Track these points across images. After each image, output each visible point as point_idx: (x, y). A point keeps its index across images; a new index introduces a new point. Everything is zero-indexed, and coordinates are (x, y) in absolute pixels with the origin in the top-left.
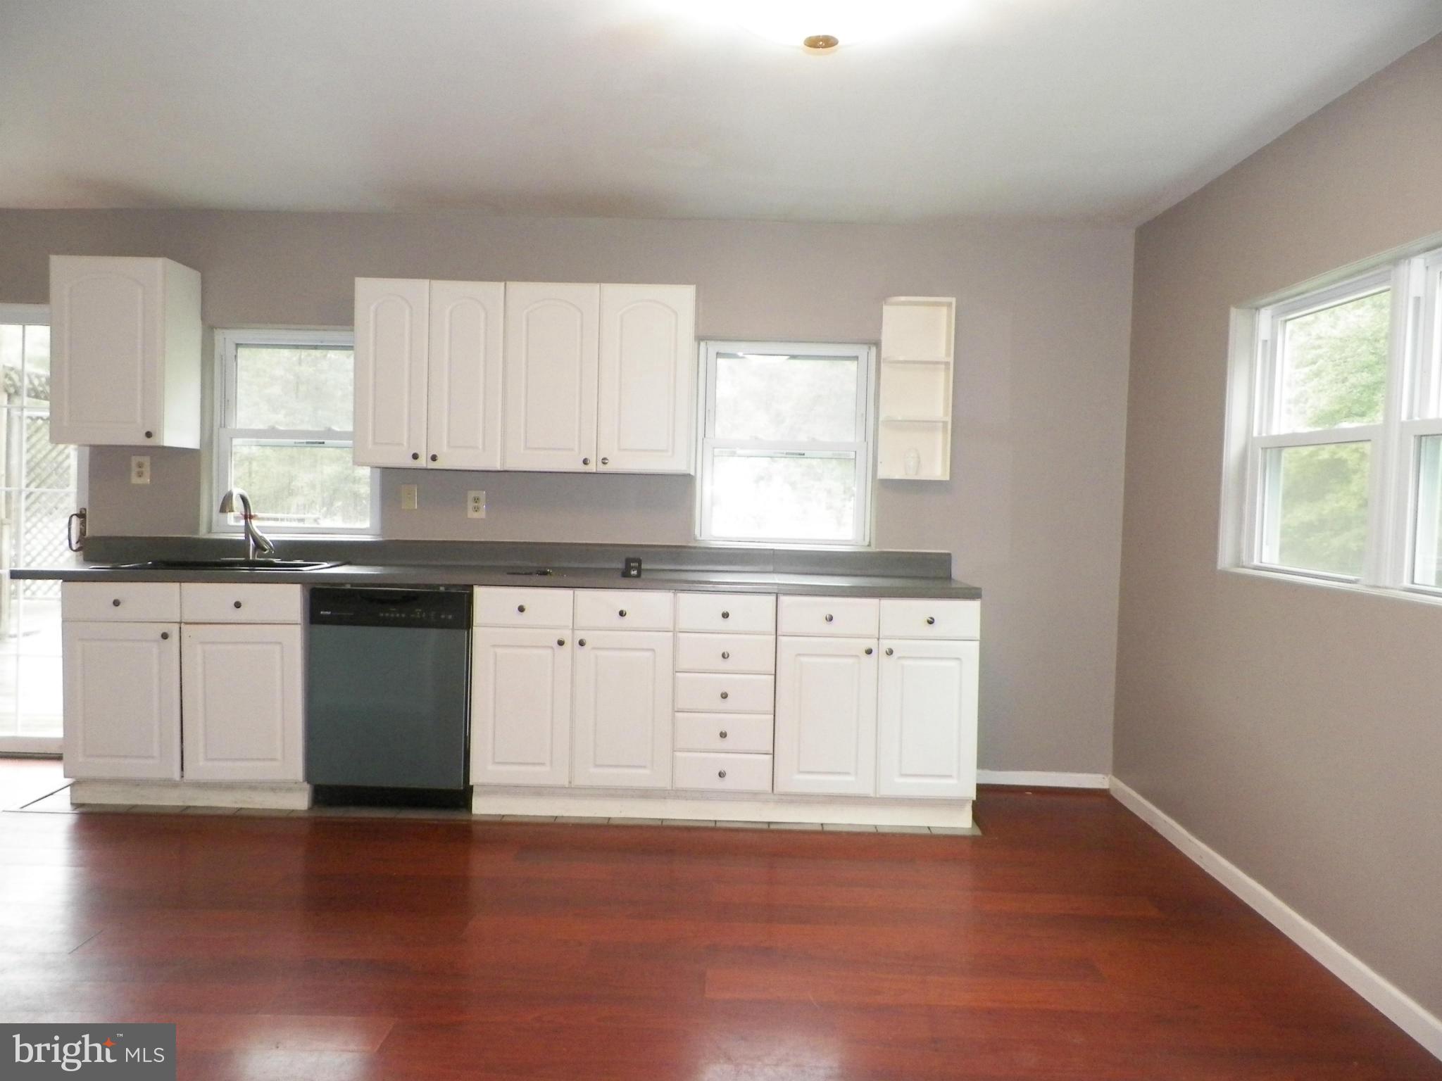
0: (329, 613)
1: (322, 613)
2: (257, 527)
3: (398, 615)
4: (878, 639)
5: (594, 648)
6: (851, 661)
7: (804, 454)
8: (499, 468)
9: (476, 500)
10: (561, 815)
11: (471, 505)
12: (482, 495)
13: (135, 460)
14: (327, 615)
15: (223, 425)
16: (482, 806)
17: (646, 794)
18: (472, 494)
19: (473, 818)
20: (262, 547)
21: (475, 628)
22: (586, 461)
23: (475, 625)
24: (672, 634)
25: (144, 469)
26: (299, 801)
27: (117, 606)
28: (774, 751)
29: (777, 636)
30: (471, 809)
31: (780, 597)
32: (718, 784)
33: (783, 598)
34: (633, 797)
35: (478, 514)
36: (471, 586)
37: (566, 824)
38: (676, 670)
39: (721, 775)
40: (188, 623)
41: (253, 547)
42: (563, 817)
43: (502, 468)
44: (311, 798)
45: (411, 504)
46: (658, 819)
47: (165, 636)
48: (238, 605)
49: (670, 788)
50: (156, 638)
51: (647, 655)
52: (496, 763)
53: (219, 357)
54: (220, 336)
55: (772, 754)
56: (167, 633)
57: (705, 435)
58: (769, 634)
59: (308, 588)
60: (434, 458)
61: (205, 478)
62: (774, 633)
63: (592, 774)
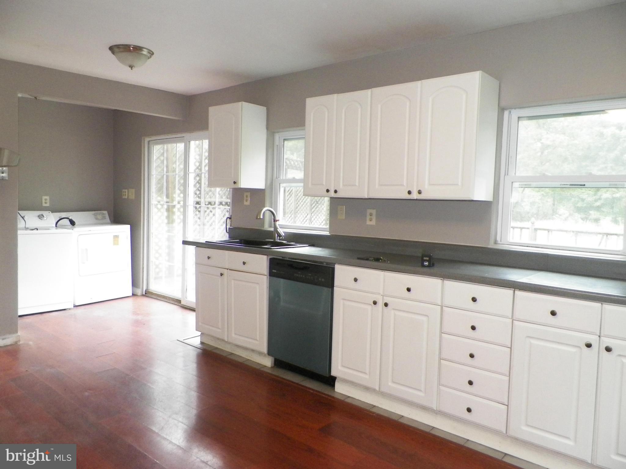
0: (275, 271)
1: (273, 271)
2: (278, 225)
3: (301, 276)
4: (599, 337)
5: (394, 309)
6: (573, 350)
7: (584, 186)
8: (366, 197)
9: (371, 215)
10: (377, 406)
11: (368, 217)
12: (374, 212)
13: (245, 194)
14: (275, 272)
15: (278, 177)
16: (340, 389)
18: (369, 211)
19: (336, 396)
20: (279, 235)
21: (335, 288)
22: (409, 192)
23: (335, 286)
24: (440, 307)
25: (248, 198)
26: (267, 362)
27: (209, 259)
28: (508, 404)
29: (513, 320)
30: (335, 389)
31: (516, 292)
32: (467, 415)
33: (518, 293)
34: (417, 407)
35: (372, 222)
36: (335, 264)
37: (374, 413)
38: (442, 332)
39: (469, 410)
40: (230, 270)
41: (276, 235)
42: (378, 407)
43: (368, 197)
44: (273, 362)
45: (342, 216)
46: (433, 427)
47: (222, 275)
48: (244, 263)
49: (436, 409)
50: (220, 275)
51: (425, 319)
52: (343, 366)
53: (276, 146)
54: (277, 136)
55: (506, 405)
56: (222, 273)
57: (507, 173)
58: (507, 317)
59: (269, 258)
60: (336, 192)
61: (267, 202)
62: (511, 317)
63: (390, 386)
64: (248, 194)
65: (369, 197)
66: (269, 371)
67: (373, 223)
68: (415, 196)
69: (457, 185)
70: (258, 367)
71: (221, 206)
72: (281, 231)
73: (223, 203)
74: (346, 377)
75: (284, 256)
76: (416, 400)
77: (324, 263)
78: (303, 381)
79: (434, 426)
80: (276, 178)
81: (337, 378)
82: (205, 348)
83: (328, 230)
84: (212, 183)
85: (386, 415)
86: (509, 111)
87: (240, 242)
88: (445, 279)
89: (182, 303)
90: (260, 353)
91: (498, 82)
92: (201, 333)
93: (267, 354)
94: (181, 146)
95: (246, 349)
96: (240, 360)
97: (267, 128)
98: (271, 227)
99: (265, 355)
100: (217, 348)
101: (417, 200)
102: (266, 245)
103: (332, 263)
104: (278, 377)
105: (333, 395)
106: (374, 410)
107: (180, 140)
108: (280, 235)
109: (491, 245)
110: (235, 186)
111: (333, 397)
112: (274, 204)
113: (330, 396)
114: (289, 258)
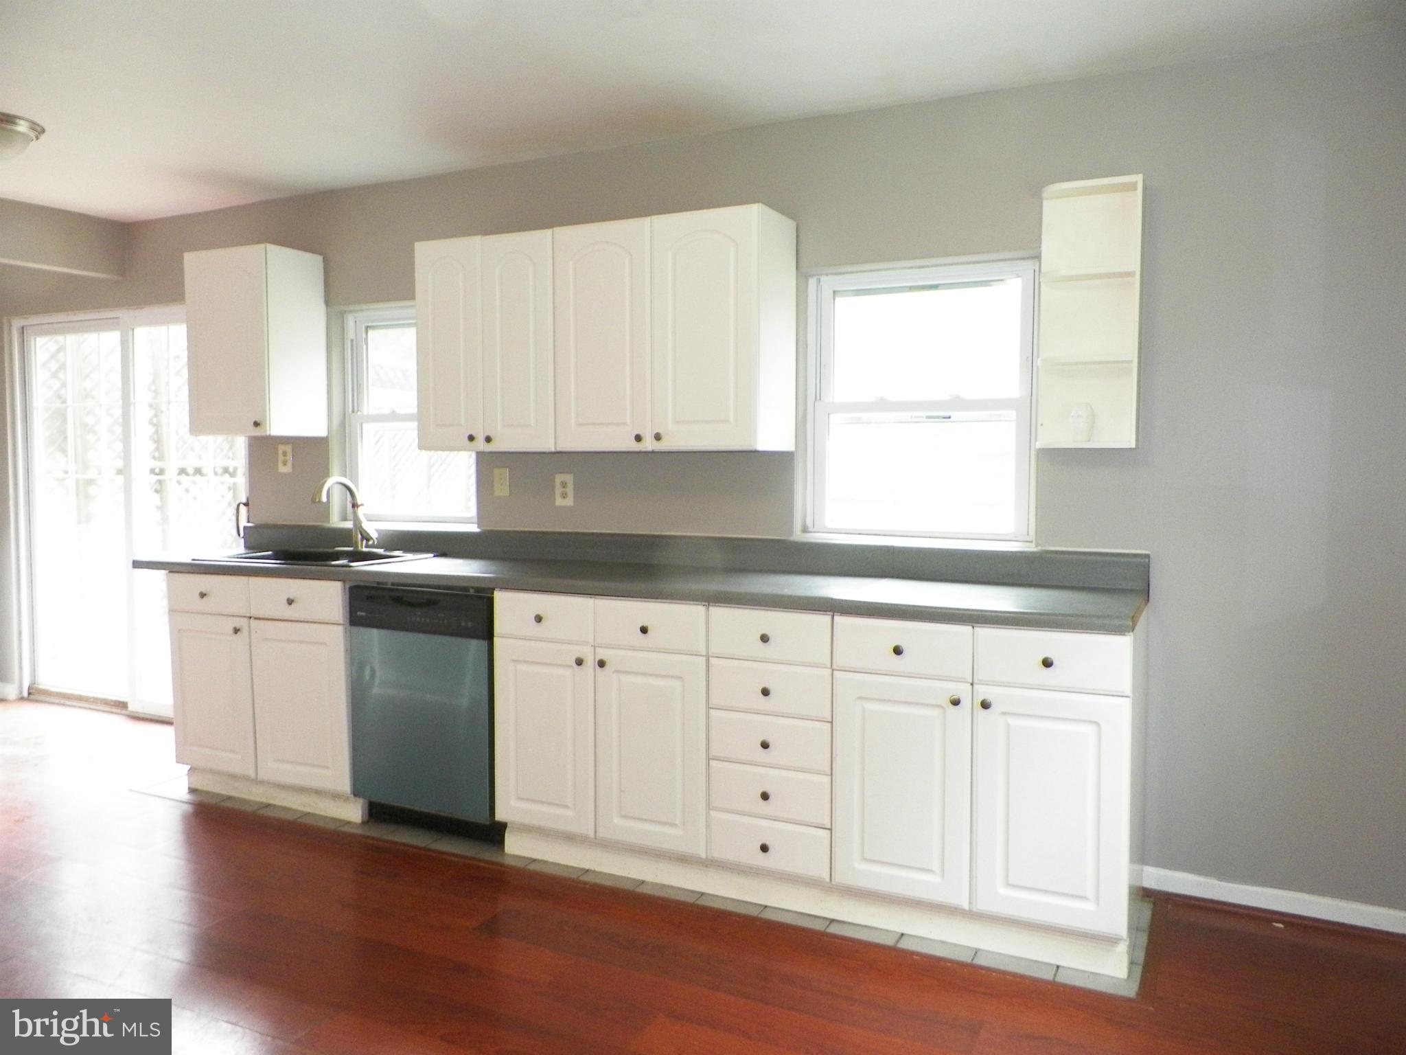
0: (363, 613)
1: (359, 613)
2: (365, 515)
3: (421, 619)
4: (972, 684)
5: (617, 671)
6: (935, 712)
7: (950, 418)
8: (553, 449)
9: (564, 485)
10: (593, 869)
11: (559, 491)
12: (569, 478)
13: (281, 448)
14: (361, 616)
15: (356, 410)
16: (516, 846)
17: (684, 860)
18: (559, 478)
19: (509, 862)
20: (366, 537)
21: (495, 639)
22: (638, 438)
23: (495, 634)
24: (704, 658)
25: (288, 457)
26: (353, 812)
27: (203, 597)
28: (831, 826)
29: (833, 670)
30: (504, 848)
31: (835, 618)
32: (761, 860)
33: (840, 620)
34: (671, 860)
35: (565, 500)
36: (494, 589)
37: (585, 883)
38: (710, 706)
39: (764, 848)
40: (255, 618)
41: (360, 536)
42: (594, 871)
43: (555, 448)
44: (367, 812)
45: (502, 489)
46: (699, 893)
47: (236, 631)
48: (290, 602)
49: (704, 857)
50: (231, 631)
51: (676, 684)
52: (519, 799)
53: (349, 342)
54: (350, 320)
55: (829, 829)
56: (238, 628)
57: (818, 397)
58: (822, 666)
59: (347, 587)
60: (488, 439)
61: (335, 465)
62: (829, 665)
63: (618, 827)
64: (289, 448)
65: (558, 449)
66: (358, 831)
67: (569, 502)
68: (649, 445)
69: (727, 421)
70: (331, 826)
71: (183, 478)
72: (372, 529)
73: (190, 470)
74: (526, 820)
75: (381, 580)
76: (667, 846)
77: (472, 591)
78: (436, 841)
79: (703, 891)
80: (353, 412)
81: (508, 825)
82: (199, 799)
83: (476, 520)
84: (199, 425)
85: (609, 883)
86: (817, 279)
87: (276, 556)
88: (711, 604)
89: (131, 707)
90: (336, 796)
91: (795, 224)
92: (189, 767)
93: (352, 796)
94: (111, 339)
95: (301, 790)
96: (290, 817)
97: (327, 302)
98: (345, 519)
99: (347, 799)
100: (230, 798)
101: (653, 452)
102: (338, 560)
103: (489, 589)
104: (377, 839)
105: (499, 859)
106: (586, 878)
107: (111, 324)
108: (368, 537)
109: (798, 536)
110: (257, 432)
111: (502, 865)
112: (350, 467)
113: (497, 864)
114: (393, 584)
